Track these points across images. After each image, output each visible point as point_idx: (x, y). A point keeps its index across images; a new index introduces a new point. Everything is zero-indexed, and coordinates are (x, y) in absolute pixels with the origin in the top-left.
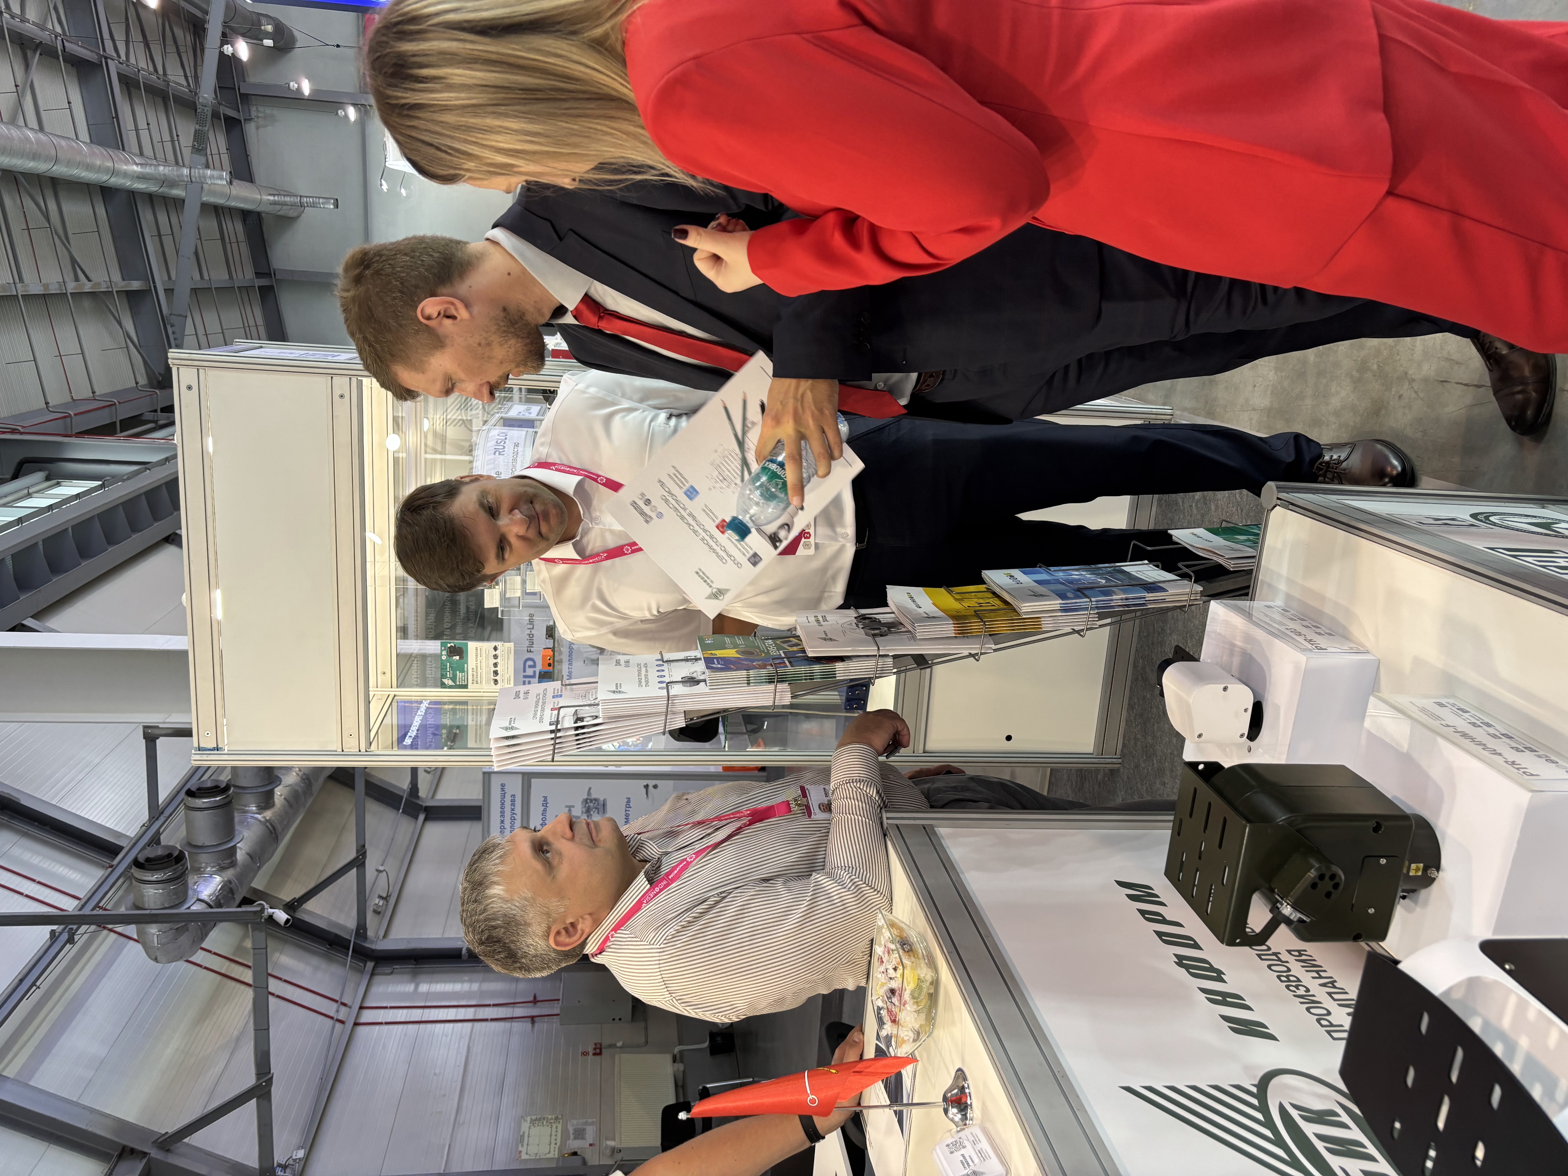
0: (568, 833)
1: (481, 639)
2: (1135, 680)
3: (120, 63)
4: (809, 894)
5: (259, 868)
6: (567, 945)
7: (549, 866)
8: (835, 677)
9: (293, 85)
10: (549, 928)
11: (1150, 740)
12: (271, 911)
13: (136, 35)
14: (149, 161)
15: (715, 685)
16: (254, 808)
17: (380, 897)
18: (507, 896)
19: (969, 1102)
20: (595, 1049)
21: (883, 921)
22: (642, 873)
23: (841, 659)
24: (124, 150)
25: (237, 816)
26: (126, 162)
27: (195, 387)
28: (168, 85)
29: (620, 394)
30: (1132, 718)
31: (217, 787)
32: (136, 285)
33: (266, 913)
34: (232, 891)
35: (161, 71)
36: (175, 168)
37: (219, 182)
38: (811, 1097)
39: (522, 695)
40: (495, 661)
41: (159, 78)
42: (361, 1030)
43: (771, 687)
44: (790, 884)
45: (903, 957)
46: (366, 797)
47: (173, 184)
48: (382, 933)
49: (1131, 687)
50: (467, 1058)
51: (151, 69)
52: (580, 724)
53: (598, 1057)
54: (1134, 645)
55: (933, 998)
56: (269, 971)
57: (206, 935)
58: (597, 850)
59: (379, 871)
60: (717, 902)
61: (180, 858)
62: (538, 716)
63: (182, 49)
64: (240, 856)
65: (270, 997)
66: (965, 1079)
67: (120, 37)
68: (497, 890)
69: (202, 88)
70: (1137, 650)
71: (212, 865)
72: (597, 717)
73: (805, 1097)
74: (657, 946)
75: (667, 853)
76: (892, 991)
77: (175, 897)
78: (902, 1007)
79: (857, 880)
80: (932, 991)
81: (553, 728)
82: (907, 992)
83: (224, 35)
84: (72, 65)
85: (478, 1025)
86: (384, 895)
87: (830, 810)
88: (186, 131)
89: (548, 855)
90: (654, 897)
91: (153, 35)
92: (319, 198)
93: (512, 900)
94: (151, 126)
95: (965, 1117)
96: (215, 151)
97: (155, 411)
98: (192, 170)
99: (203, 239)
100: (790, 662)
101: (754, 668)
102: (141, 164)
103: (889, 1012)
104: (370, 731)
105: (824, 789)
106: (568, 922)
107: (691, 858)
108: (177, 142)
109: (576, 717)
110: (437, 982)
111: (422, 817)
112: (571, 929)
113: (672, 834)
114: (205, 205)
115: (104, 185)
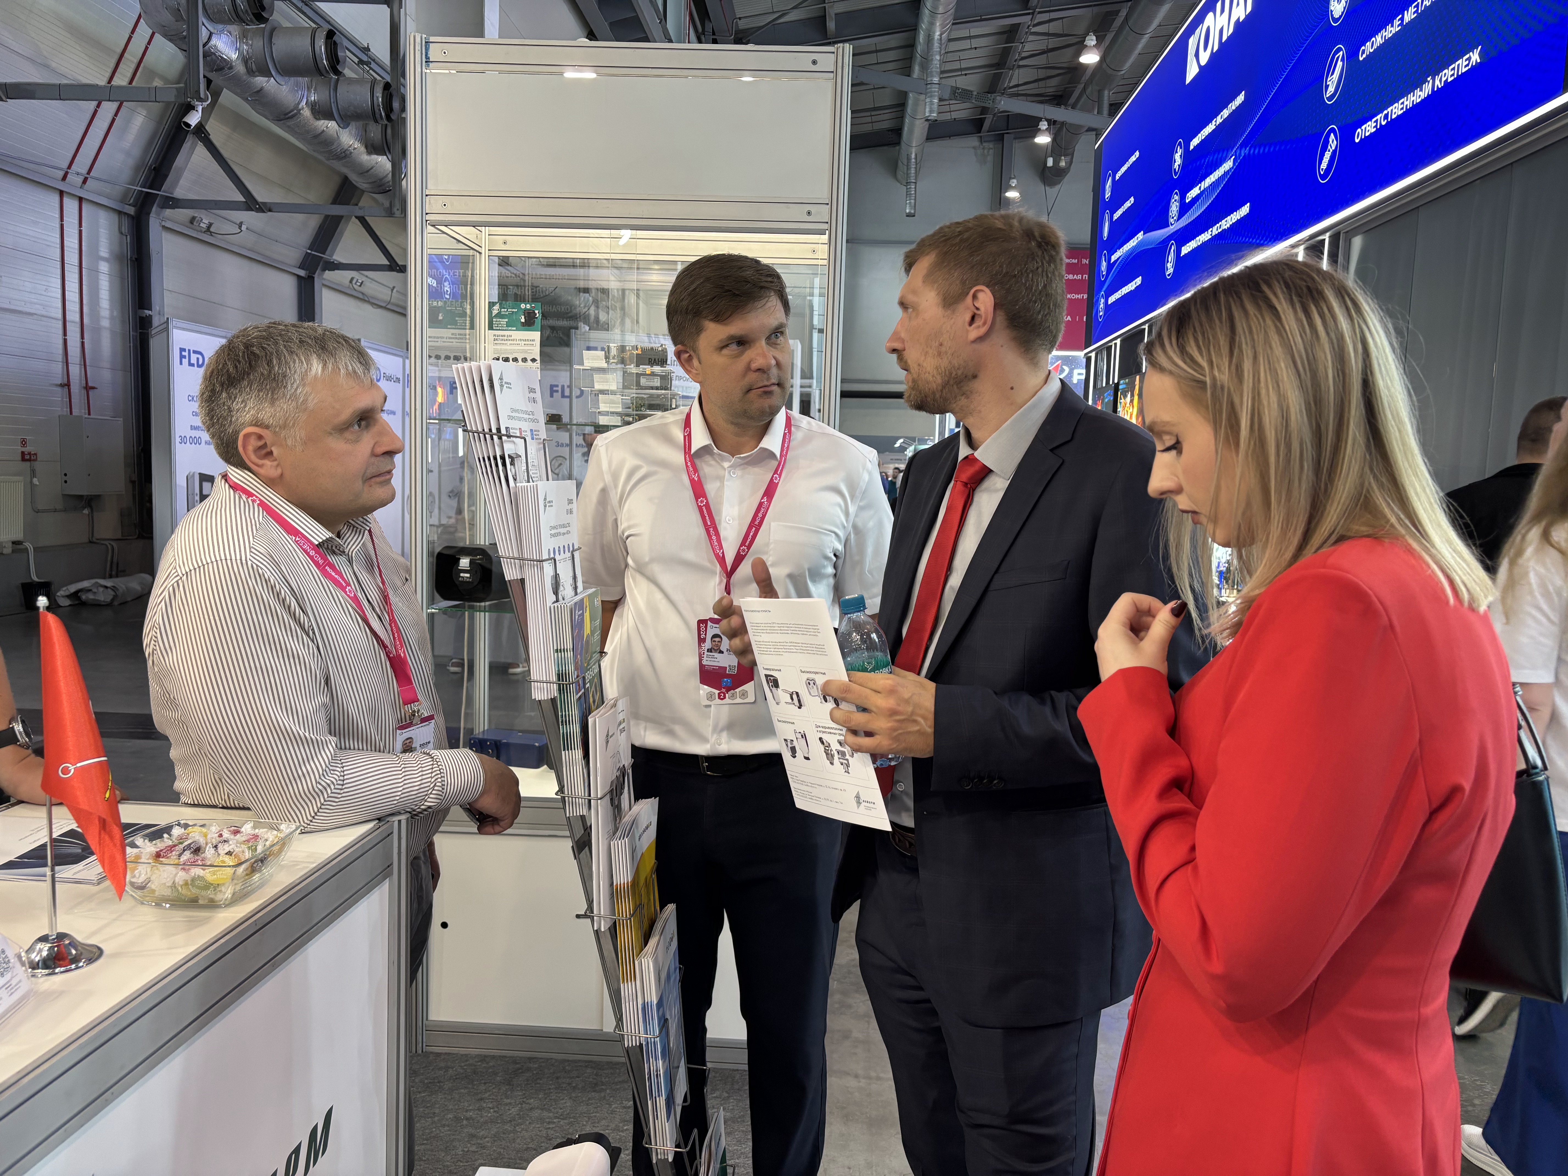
0: (380, 450)
1: (543, 346)
2: (514, 1061)
3: (1029, 26)
4: (312, 735)
5: (246, 100)
6: (244, 447)
7: (342, 429)
8: (564, 750)
9: (1014, 183)
10: (267, 427)
11: (447, 1085)
12: (200, 109)
13: (1053, 42)
14: (944, 46)
15: (555, 614)
16: (313, 98)
17: (210, 225)
18: (309, 379)
19: (57, 970)
20: (29, 454)
21: (288, 831)
22: (331, 535)
23: (586, 755)
24: (953, 24)
25: (304, 80)
26: (943, 26)
27: (814, 68)
28: (1010, 69)
29: (861, 504)
30: (471, 1061)
31: (338, 62)
32: (831, 25)
33: (197, 103)
34: (220, 69)
35: (1021, 63)
36: (938, 70)
37: (927, 110)
38: (72, 768)
39: (532, 395)
40: (520, 360)
41: (1015, 61)
42: (56, 198)
43: (554, 678)
44: (323, 709)
45: (248, 863)
46: (323, 216)
47: (925, 67)
48: (168, 224)
49: (505, 1057)
50: (20, 312)
51: (1024, 55)
52: (508, 461)
53: (20, 458)
54: (554, 1056)
55: (192, 903)
56: (125, 103)
57: (170, 40)
58: (361, 483)
59: (240, 225)
60: (303, 628)
61: (260, 18)
62: (514, 414)
63: (1042, 84)
64: (260, 81)
65: (95, 103)
66: (90, 961)
67: (1054, 27)
68: (316, 367)
69: (1009, 99)
70: (548, 1059)
71: (250, 50)
72: (515, 480)
73: (72, 761)
74: (248, 557)
75: (350, 561)
76: (197, 851)
77: (216, 10)
78: (181, 867)
79: (329, 792)
80: (201, 902)
81: (503, 431)
82: (202, 871)
83: (1055, 122)
85: (60, 323)
86: (212, 229)
87: (405, 751)
88: (970, 82)
89: (356, 427)
90: (304, 550)
91: (1055, 58)
92: (915, 200)
93: (304, 385)
94: (974, 51)
95: (34, 966)
96: (953, 108)
97: (714, 34)
98: (937, 86)
99: (875, 91)
100: (580, 697)
101: (575, 656)
102: (941, 39)
103: (171, 848)
104: (446, 226)
105: (429, 742)
106: (273, 449)
107: (350, 591)
108: (960, 73)
109: (514, 456)
110: (111, 282)
111: (302, 273)
112: (264, 452)
113: (371, 565)
114: (906, 96)
115: (922, 4)
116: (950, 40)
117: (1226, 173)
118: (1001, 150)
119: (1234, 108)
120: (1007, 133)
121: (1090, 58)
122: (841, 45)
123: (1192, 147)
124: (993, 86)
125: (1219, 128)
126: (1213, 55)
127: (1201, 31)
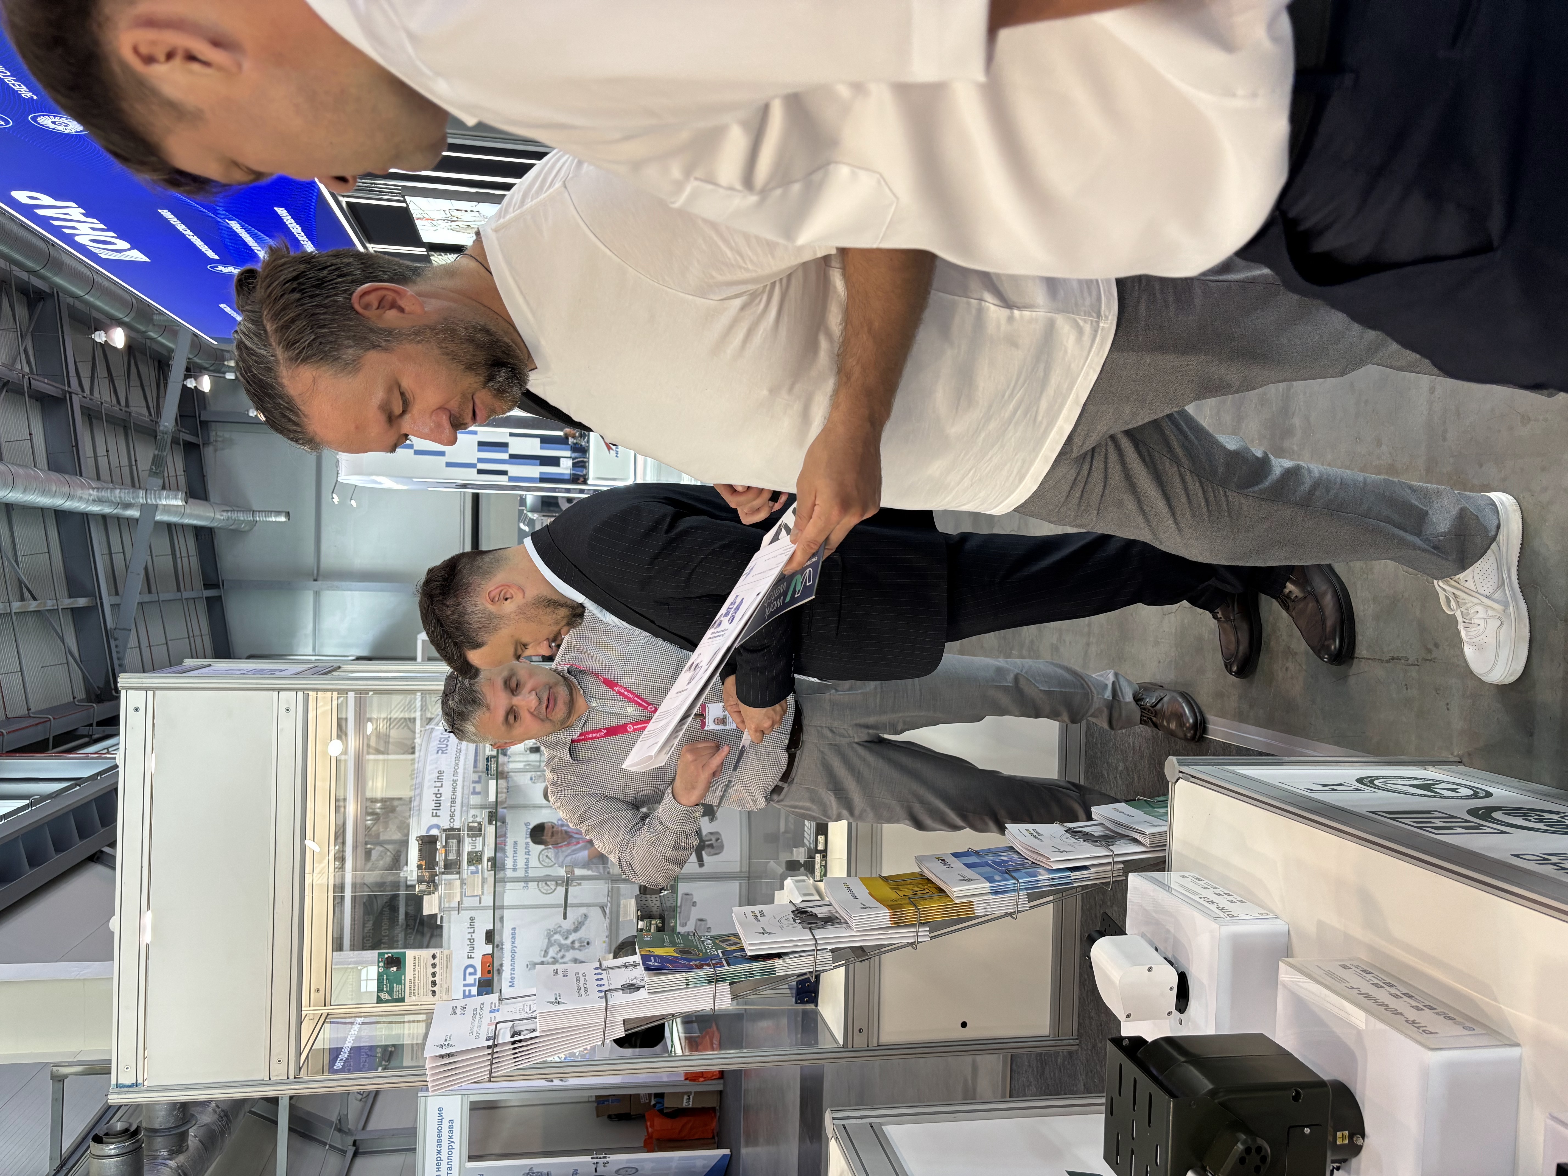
1: (420, 946)
3: (84, 397)
13: (101, 371)
14: (105, 485)
16: (166, 1153)
24: (81, 475)
25: (147, 1164)
26: (83, 487)
28: (131, 415)
31: (127, 1130)
32: (82, 602)
35: (123, 403)
36: (131, 491)
37: (175, 502)
39: (458, 1011)
40: (433, 970)
41: (121, 410)
43: (711, 988)
47: (127, 506)
51: (114, 402)
62: (475, 1031)
63: (146, 383)
67: (85, 373)
69: (163, 416)
83: (188, 369)
84: (37, 400)
88: (144, 456)
91: (119, 370)
92: (271, 512)
94: (110, 453)
96: (172, 473)
98: (148, 492)
99: (154, 555)
100: (728, 962)
101: (693, 969)
102: (98, 489)
104: (300, 1055)
108: (134, 467)
109: (513, 1031)
111: (350, 1152)
114: (159, 524)
115: (58, 508)
116: (98, 478)
118: (218, 424)
119: (175, 219)
120: (200, 417)
121: (118, 338)
122: (119, 685)
123: (216, 257)
124: (150, 433)
125: (195, 233)
126: (120, 237)
127: (94, 248)
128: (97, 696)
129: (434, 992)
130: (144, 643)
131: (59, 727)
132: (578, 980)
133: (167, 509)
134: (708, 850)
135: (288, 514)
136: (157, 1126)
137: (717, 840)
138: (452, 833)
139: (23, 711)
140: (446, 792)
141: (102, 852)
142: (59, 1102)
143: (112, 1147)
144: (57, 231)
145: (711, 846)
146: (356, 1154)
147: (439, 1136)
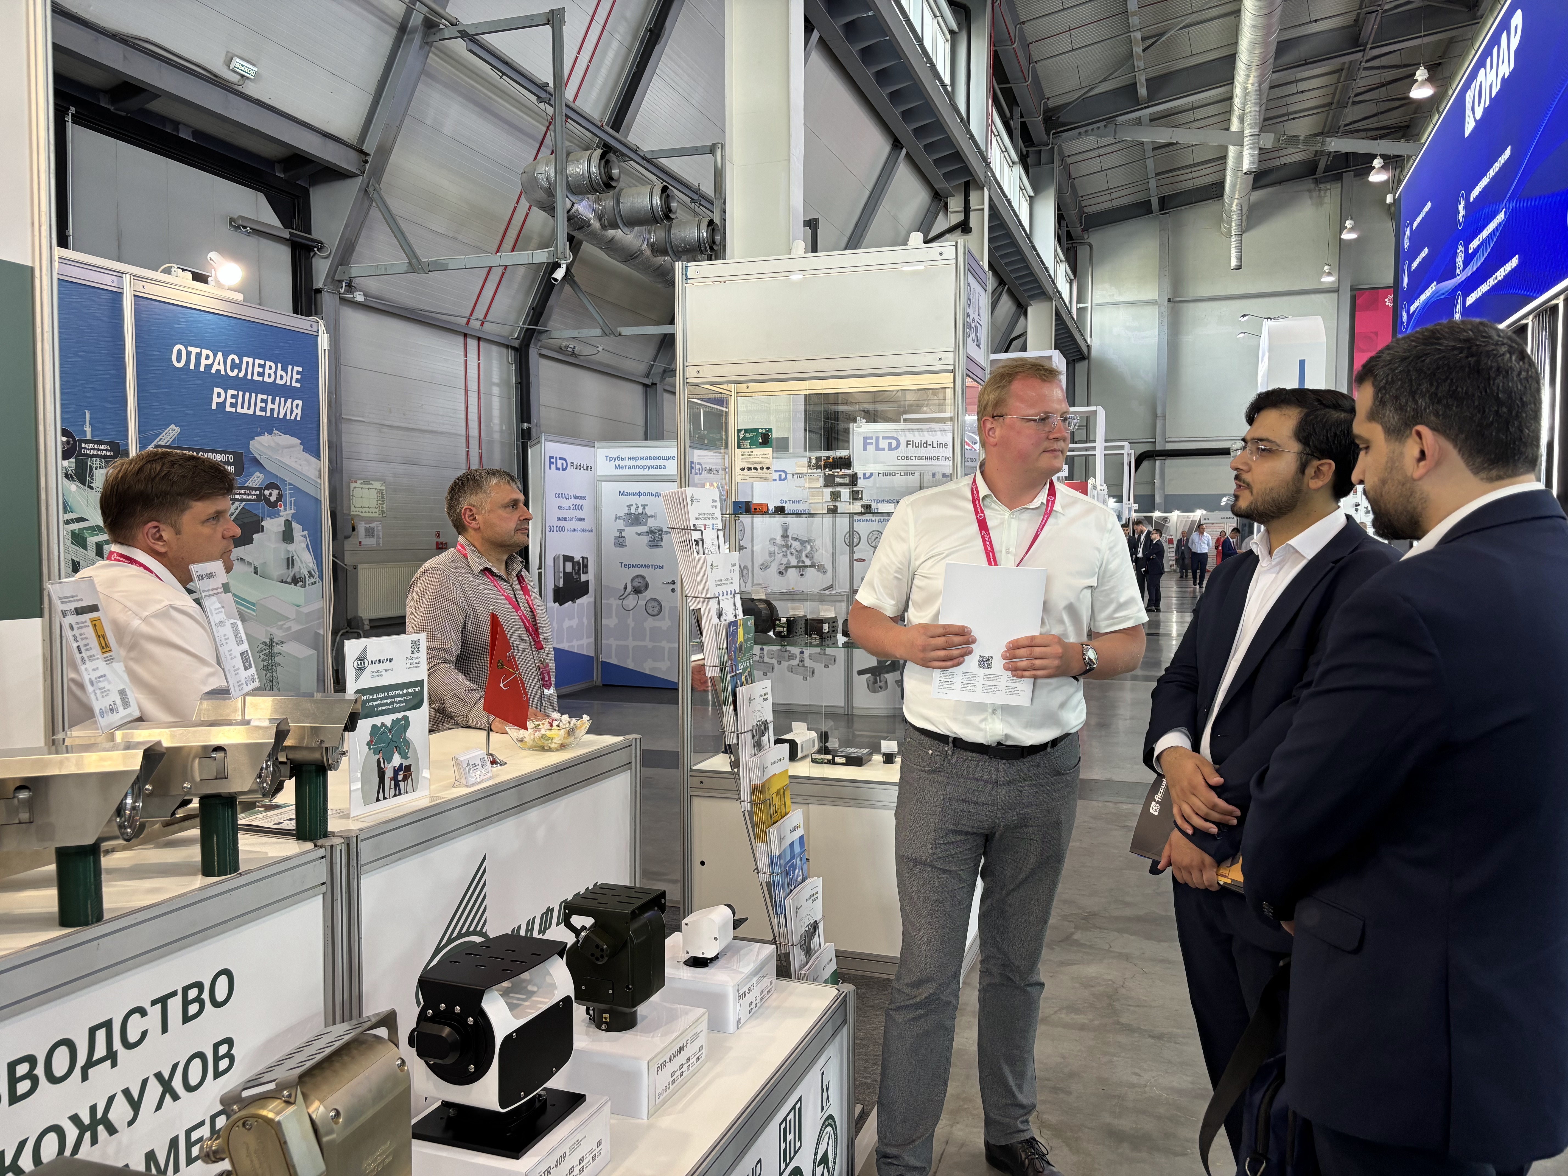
3: (1361, 63)
12: (564, 266)
13: (1387, 76)
14: (1263, 96)
16: (652, 241)
17: (575, 349)
25: (645, 228)
26: (1261, 77)
31: (671, 208)
33: (562, 261)
34: (581, 227)
35: (1357, 99)
36: (1258, 120)
37: (1247, 162)
39: (714, 504)
41: (1349, 98)
42: (462, 340)
43: (717, 664)
47: (1244, 119)
48: (543, 352)
51: (1359, 91)
59: (598, 347)
61: (610, 188)
63: (1381, 117)
64: (611, 232)
69: (1341, 139)
71: (603, 210)
72: (698, 553)
77: (577, 185)
84: (1356, 21)
85: (464, 438)
86: (577, 353)
94: (1301, 94)
97: (1021, 115)
98: (1256, 137)
100: (734, 676)
101: (729, 653)
102: (1259, 90)
108: (1286, 118)
110: (501, 401)
111: (647, 381)
114: (1226, 149)
115: (1237, 58)
116: (1271, 88)
117: (1499, 225)
118: (1340, 189)
119: (1503, 162)
120: (1346, 172)
121: (1421, 92)
123: (1472, 199)
125: (1493, 180)
126: (1486, 111)
127: (1475, 86)
128: (1051, 117)
129: (743, 469)
130: (1102, 151)
131: (1021, 89)
132: (727, 579)
133: (1240, 157)
134: (872, 680)
135: (1239, 268)
136: (673, 231)
137: (880, 687)
138: (854, 480)
139: (1035, 57)
140: (929, 452)
141: (902, 148)
142: (695, 151)
143: (659, 202)
144: (1488, 52)
145: (875, 682)
146: (646, 386)
147: (654, 458)
